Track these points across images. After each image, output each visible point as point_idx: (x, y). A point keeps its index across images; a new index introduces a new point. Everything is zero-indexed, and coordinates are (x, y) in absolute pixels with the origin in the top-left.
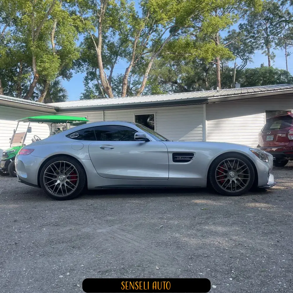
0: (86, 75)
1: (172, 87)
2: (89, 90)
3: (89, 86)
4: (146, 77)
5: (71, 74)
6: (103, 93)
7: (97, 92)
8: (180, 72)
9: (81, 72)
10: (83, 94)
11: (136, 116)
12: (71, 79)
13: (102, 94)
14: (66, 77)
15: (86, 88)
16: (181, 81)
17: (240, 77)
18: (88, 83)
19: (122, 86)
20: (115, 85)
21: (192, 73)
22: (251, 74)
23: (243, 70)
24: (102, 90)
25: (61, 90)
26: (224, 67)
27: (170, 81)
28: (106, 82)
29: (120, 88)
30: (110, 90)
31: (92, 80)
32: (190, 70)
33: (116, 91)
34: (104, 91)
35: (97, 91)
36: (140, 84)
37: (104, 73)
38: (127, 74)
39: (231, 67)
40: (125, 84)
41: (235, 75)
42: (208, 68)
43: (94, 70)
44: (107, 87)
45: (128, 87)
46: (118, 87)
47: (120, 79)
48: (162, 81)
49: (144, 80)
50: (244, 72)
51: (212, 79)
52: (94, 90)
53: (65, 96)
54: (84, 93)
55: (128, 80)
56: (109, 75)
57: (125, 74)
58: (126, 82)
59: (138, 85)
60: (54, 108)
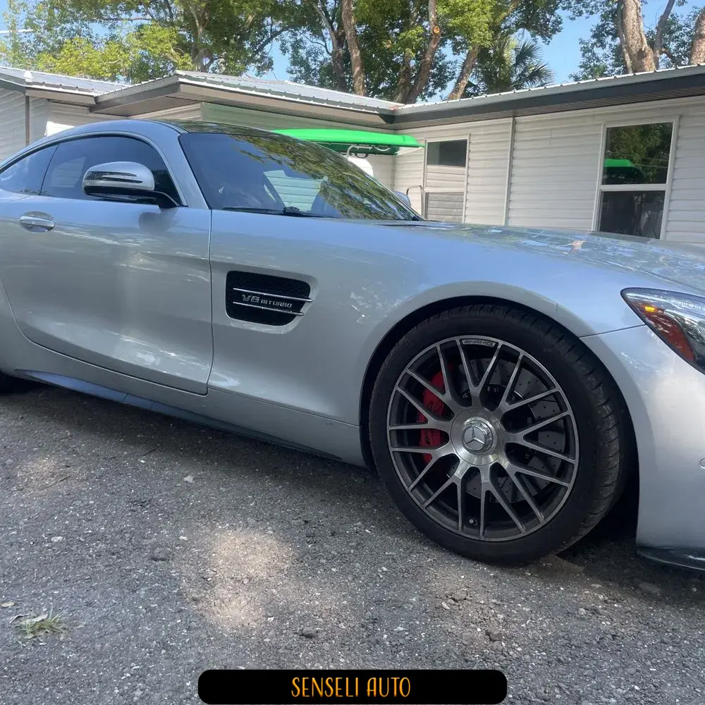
0: (601, 23)
5: (557, 22)
9: (587, 15)
11: (609, 130)
12: (554, 36)
14: (542, 32)
15: (585, 61)
24: (629, 62)
25: (537, 73)
30: (649, 60)
37: (637, 6)
40: (701, 37)
44: (641, 50)
60: (376, 112)
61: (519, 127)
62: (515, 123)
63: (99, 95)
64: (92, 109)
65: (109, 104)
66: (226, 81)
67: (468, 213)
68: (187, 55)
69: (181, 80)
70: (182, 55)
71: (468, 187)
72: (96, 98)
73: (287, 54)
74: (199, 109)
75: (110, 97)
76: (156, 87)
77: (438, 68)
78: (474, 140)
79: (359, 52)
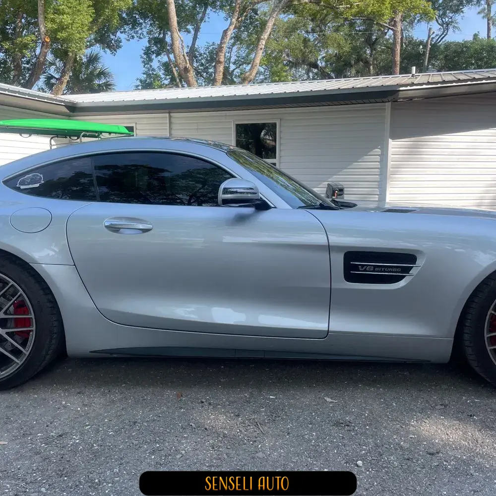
0: (148, 45)
1: (308, 74)
2: (151, 72)
3: (151, 66)
4: (261, 49)
5: (119, 41)
6: (178, 80)
7: (168, 77)
8: (325, 45)
9: (138, 39)
10: (141, 81)
11: (237, 125)
12: (118, 50)
13: (176, 81)
14: (109, 47)
15: (146, 70)
16: (324, 64)
17: (434, 57)
18: (151, 60)
19: (215, 67)
20: (202, 65)
21: (347, 49)
22: (455, 52)
23: (440, 43)
24: (176, 74)
25: (102, 74)
26: (404, 39)
27: (304, 62)
28: (185, 58)
29: (211, 70)
30: (192, 75)
31: (158, 54)
32: (342, 42)
33: (203, 78)
34: (180, 75)
35: (167, 75)
36: (249, 64)
37: (181, 40)
38: (225, 43)
39: (418, 38)
40: (220, 62)
41: (428, 52)
42: (376, 39)
43: (161, 36)
44: (186, 67)
45: (226, 69)
46: (207, 68)
47: (211, 53)
48: (290, 61)
49: (257, 56)
50: (442, 47)
51: (382, 60)
52: (161, 73)
53: (110, 85)
54: (143, 79)
55: (227, 54)
56: (190, 45)
57: (221, 43)
58: (222, 59)
59: (244, 66)
60: (63, 104)
61: (173, 120)
62: (170, 117)
78: (139, 127)
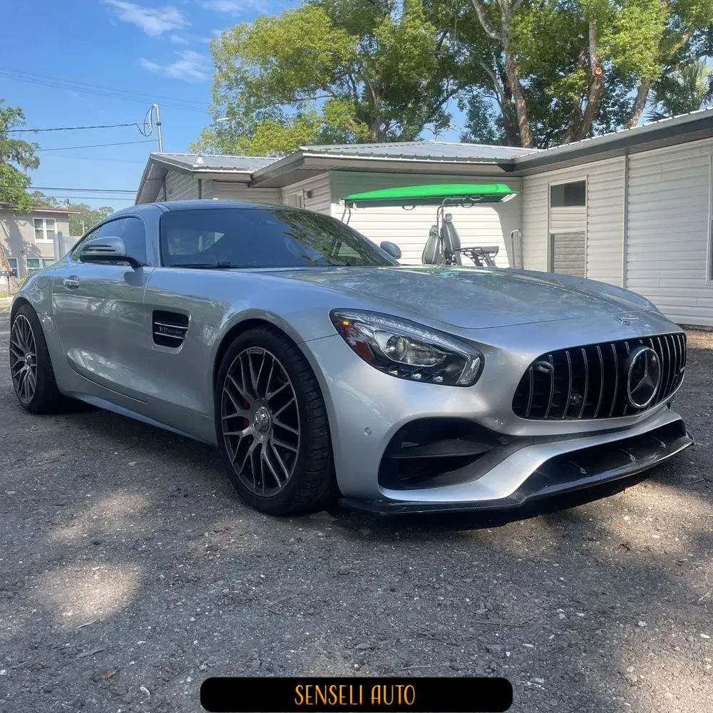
60: (494, 163)
61: (632, 164)
62: (628, 160)
63: (253, 172)
64: (249, 184)
65: (262, 178)
66: (345, 151)
67: (589, 251)
68: (363, 124)
69: (305, 154)
70: (360, 123)
71: (589, 226)
72: (251, 175)
73: (464, 110)
74: (327, 177)
75: (261, 173)
76: (292, 161)
77: (619, 106)
78: (591, 180)
79: (524, 101)
